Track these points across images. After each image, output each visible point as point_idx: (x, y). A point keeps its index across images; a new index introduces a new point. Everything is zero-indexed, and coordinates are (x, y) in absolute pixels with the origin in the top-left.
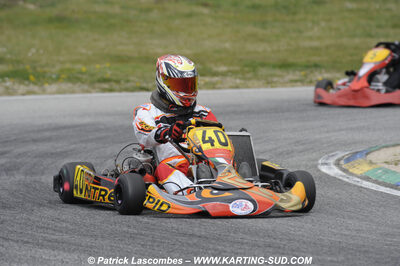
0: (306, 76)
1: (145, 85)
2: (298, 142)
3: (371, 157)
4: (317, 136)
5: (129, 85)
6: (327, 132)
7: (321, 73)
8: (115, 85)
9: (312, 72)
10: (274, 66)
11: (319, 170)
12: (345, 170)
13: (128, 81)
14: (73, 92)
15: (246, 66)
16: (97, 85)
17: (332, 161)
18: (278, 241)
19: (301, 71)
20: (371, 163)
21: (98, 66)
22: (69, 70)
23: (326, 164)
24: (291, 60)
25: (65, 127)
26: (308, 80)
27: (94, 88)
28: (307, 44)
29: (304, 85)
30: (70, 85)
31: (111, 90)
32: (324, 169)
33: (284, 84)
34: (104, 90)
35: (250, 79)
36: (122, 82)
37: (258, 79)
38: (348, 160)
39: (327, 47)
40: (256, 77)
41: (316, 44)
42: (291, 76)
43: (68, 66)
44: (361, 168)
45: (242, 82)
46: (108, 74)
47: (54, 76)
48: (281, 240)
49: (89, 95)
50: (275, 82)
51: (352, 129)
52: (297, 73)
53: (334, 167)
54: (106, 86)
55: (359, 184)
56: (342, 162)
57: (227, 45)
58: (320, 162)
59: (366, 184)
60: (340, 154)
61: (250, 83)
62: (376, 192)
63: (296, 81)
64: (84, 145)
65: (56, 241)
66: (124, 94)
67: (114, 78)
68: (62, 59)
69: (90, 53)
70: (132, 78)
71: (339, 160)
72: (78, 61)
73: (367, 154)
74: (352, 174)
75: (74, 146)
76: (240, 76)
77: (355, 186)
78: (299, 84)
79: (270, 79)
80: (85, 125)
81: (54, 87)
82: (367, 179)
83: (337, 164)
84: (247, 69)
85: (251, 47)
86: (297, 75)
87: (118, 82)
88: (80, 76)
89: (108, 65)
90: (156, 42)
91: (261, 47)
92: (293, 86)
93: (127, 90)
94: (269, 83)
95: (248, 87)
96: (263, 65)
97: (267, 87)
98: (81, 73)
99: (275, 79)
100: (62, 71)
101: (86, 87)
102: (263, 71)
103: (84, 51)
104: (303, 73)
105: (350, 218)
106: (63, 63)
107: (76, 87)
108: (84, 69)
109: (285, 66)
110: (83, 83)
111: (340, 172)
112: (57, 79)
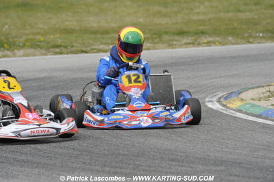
0: (195, 40)
1: (84, 49)
2: (191, 86)
3: (243, 95)
4: (205, 82)
5: (73, 49)
6: (211, 79)
7: (206, 37)
8: (64, 50)
9: (200, 37)
10: (174, 34)
11: (206, 106)
12: (224, 106)
13: (73, 46)
14: (35, 55)
15: (154, 34)
16: (51, 50)
17: (215, 99)
18: (179, 157)
19: (192, 36)
20: (242, 100)
21: (52, 36)
22: (32, 40)
23: (211, 101)
24: (185, 29)
25: (29, 80)
26: (197, 43)
27: (49, 52)
28: (196, 17)
29: (194, 46)
30: (32, 50)
31: (61, 53)
32: (210, 105)
33: (181, 46)
34: (56, 53)
35: (157, 43)
36: (69, 47)
37: (163, 43)
38: (226, 98)
39: (210, 20)
40: (161, 41)
41: (202, 17)
42: (185, 41)
43: (31, 37)
44: (235, 104)
45: (152, 45)
46: (59, 42)
47: (21, 44)
48: (181, 156)
49: (45, 57)
50: (175, 45)
51: (228, 76)
52: (190, 38)
53: (217, 103)
54: (58, 50)
55: (234, 115)
56: (222, 100)
57: (141, 20)
58: (207, 100)
59: (239, 115)
60: (221, 94)
61: (157, 46)
62: (246, 120)
63: (189, 44)
64: (42, 92)
65: (23, 161)
66: (70, 55)
67: (63, 44)
68: (26, 32)
69: (46, 27)
70: (75, 44)
71: (220, 98)
72: (38, 34)
73: (240, 93)
74: (229, 108)
75: (35, 93)
76: (150, 41)
77: (231, 116)
78: (191, 45)
79: (171, 43)
80: (43, 78)
81: (22, 52)
82: (239, 111)
83: (219, 101)
84: (154, 36)
85: (157, 20)
86: (190, 39)
87: (66, 47)
88: (40, 44)
89: (58, 36)
90: (91, 19)
91: (164, 21)
92: (187, 47)
93: (72, 52)
94: (171, 46)
95: (156, 49)
96: (166, 33)
97: (168, 48)
98: (40, 42)
99: (175, 43)
100: (27, 41)
101: (43, 51)
102: (166, 37)
103: (41, 26)
104: (194, 38)
105: (229, 139)
106: (27, 35)
107: (37, 52)
108: (42, 39)
109: (181, 33)
110: (41, 48)
111: (221, 107)
112: (23, 46)
